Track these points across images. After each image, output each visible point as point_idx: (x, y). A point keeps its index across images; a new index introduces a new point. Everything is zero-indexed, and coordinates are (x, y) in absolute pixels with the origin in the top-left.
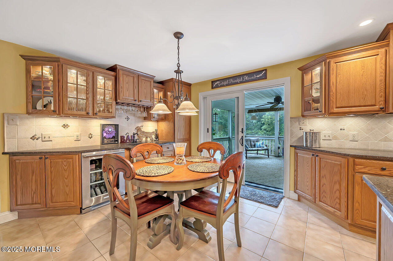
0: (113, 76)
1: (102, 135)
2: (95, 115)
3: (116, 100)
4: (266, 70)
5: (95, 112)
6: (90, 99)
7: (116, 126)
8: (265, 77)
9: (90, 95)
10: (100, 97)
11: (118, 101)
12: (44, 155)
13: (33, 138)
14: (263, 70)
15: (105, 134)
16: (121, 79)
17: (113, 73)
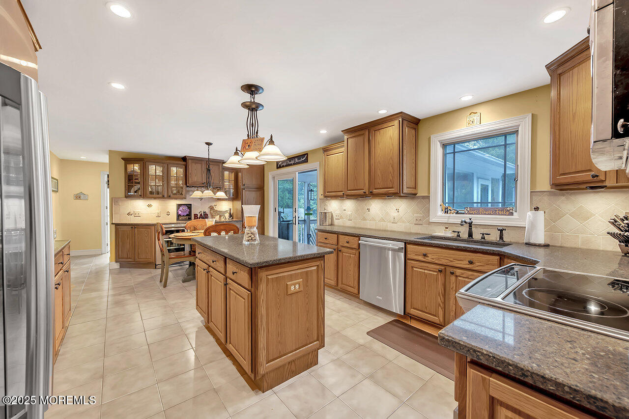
0: (183, 165)
1: (178, 213)
2: (169, 197)
3: (186, 184)
4: (307, 154)
5: (169, 195)
6: (165, 186)
7: (189, 206)
8: (306, 161)
9: (165, 182)
10: (173, 183)
11: (188, 185)
12: (134, 226)
13: (129, 214)
14: (305, 155)
15: (180, 212)
16: (190, 167)
17: (184, 163)
